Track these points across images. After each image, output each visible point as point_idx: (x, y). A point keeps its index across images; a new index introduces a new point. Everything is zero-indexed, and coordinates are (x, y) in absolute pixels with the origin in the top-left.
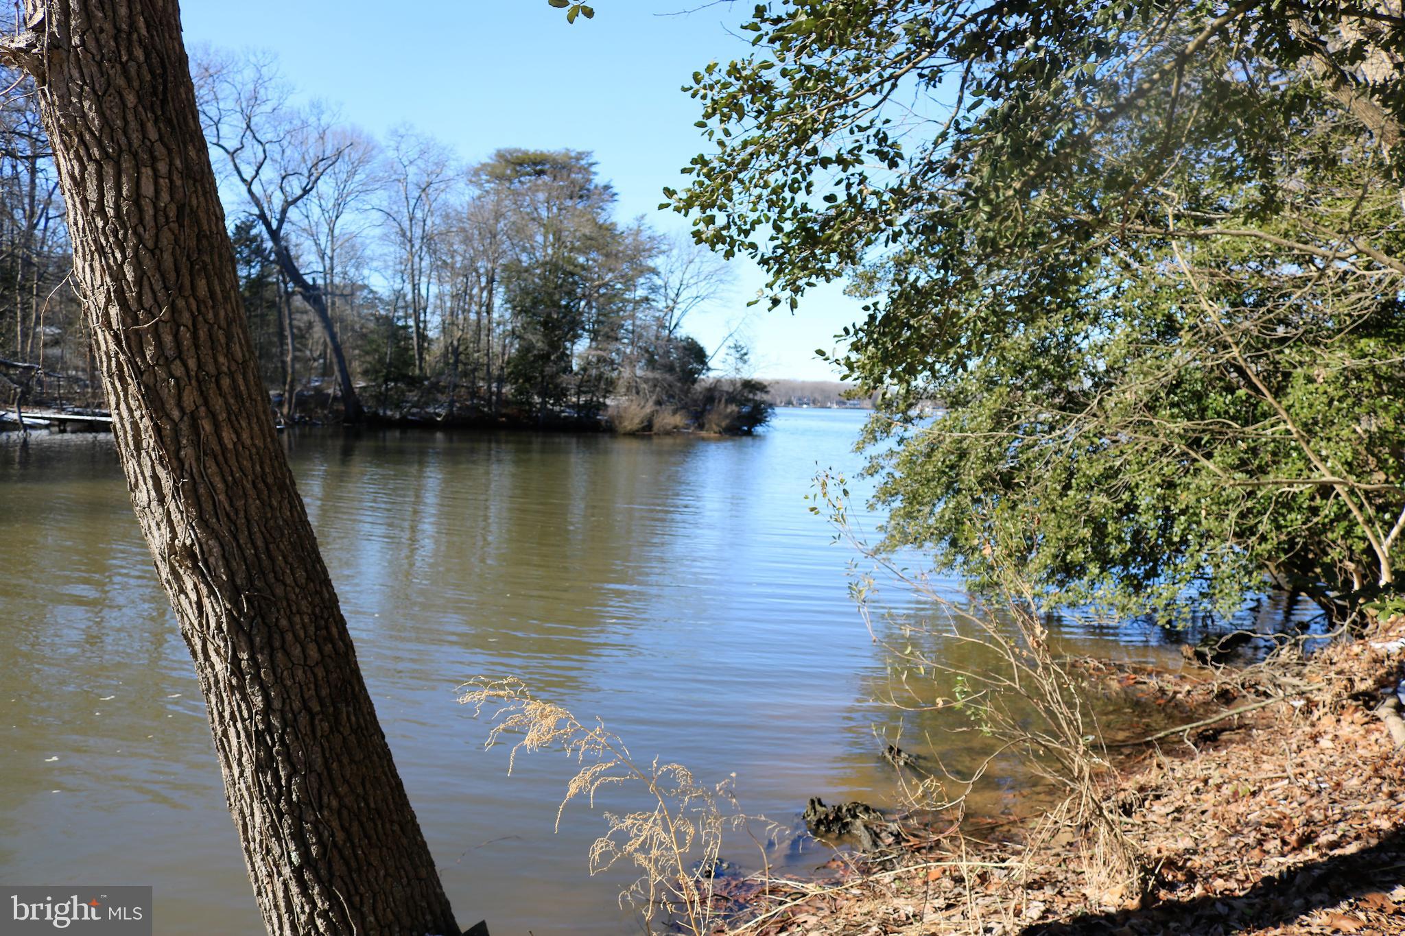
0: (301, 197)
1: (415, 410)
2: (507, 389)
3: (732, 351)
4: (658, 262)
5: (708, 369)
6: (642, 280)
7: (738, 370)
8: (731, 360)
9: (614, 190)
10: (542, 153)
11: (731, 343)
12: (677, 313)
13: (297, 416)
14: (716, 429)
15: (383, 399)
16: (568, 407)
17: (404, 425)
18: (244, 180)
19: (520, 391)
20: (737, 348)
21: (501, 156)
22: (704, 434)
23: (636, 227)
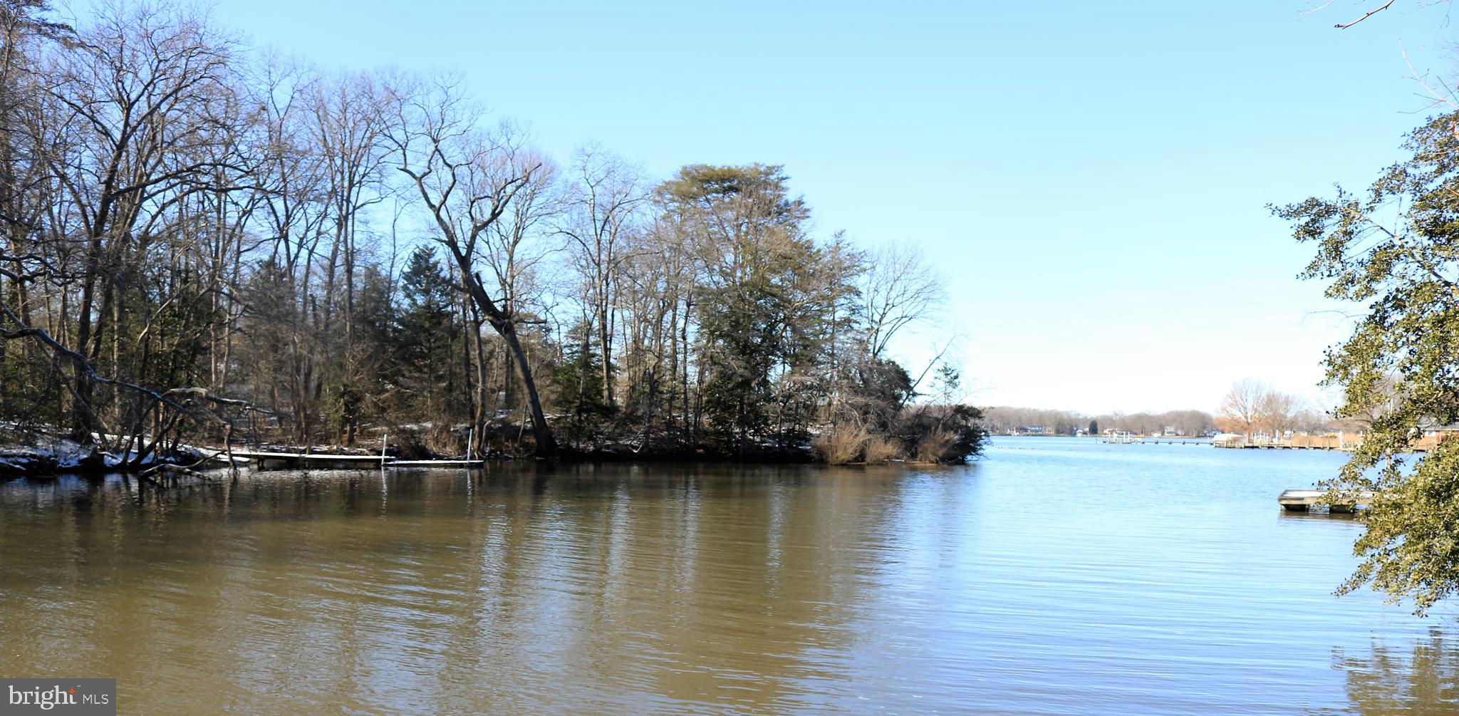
0: (490, 221)
1: (609, 443)
2: (706, 420)
3: (942, 375)
4: (860, 281)
5: (914, 395)
6: (842, 301)
7: (947, 395)
8: (941, 384)
9: (806, 206)
10: (729, 169)
11: (939, 365)
12: (881, 336)
13: (488, 450)
14: (933, 458)
15: (576, 431)
16: (769, 436)
17: (598, 458)
18: (432, 206)
19: (718, 421)
20: (946, 371)
21: (686, 172)
22: (918, 463)
23: (834, 245)
